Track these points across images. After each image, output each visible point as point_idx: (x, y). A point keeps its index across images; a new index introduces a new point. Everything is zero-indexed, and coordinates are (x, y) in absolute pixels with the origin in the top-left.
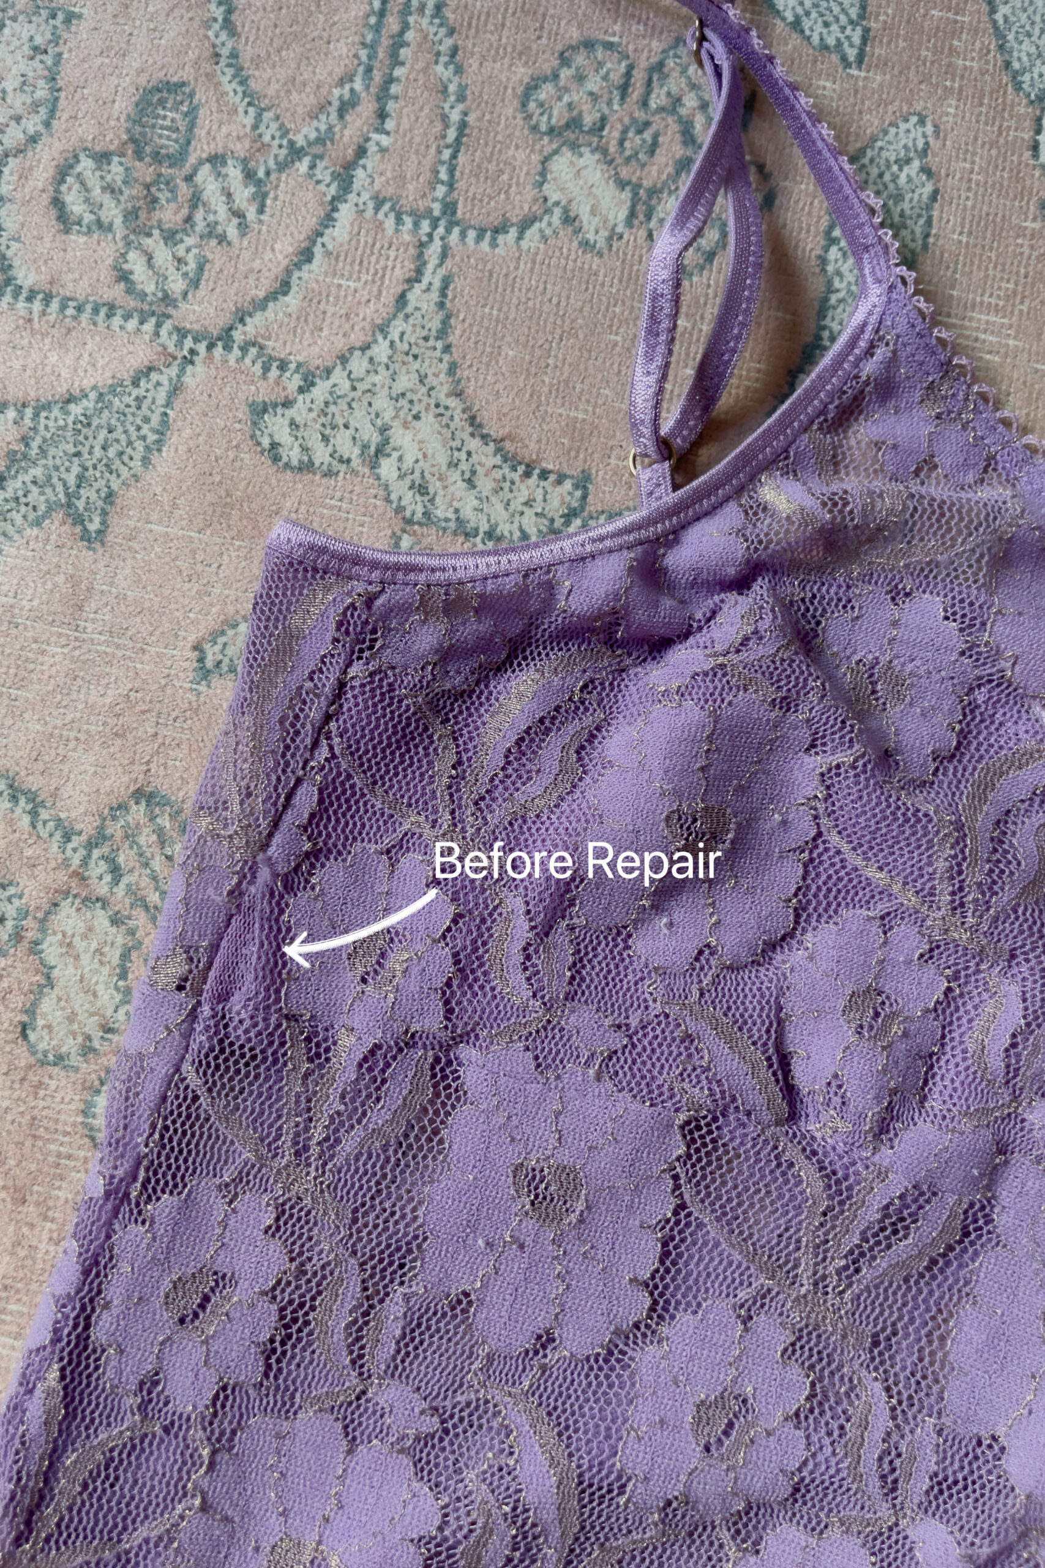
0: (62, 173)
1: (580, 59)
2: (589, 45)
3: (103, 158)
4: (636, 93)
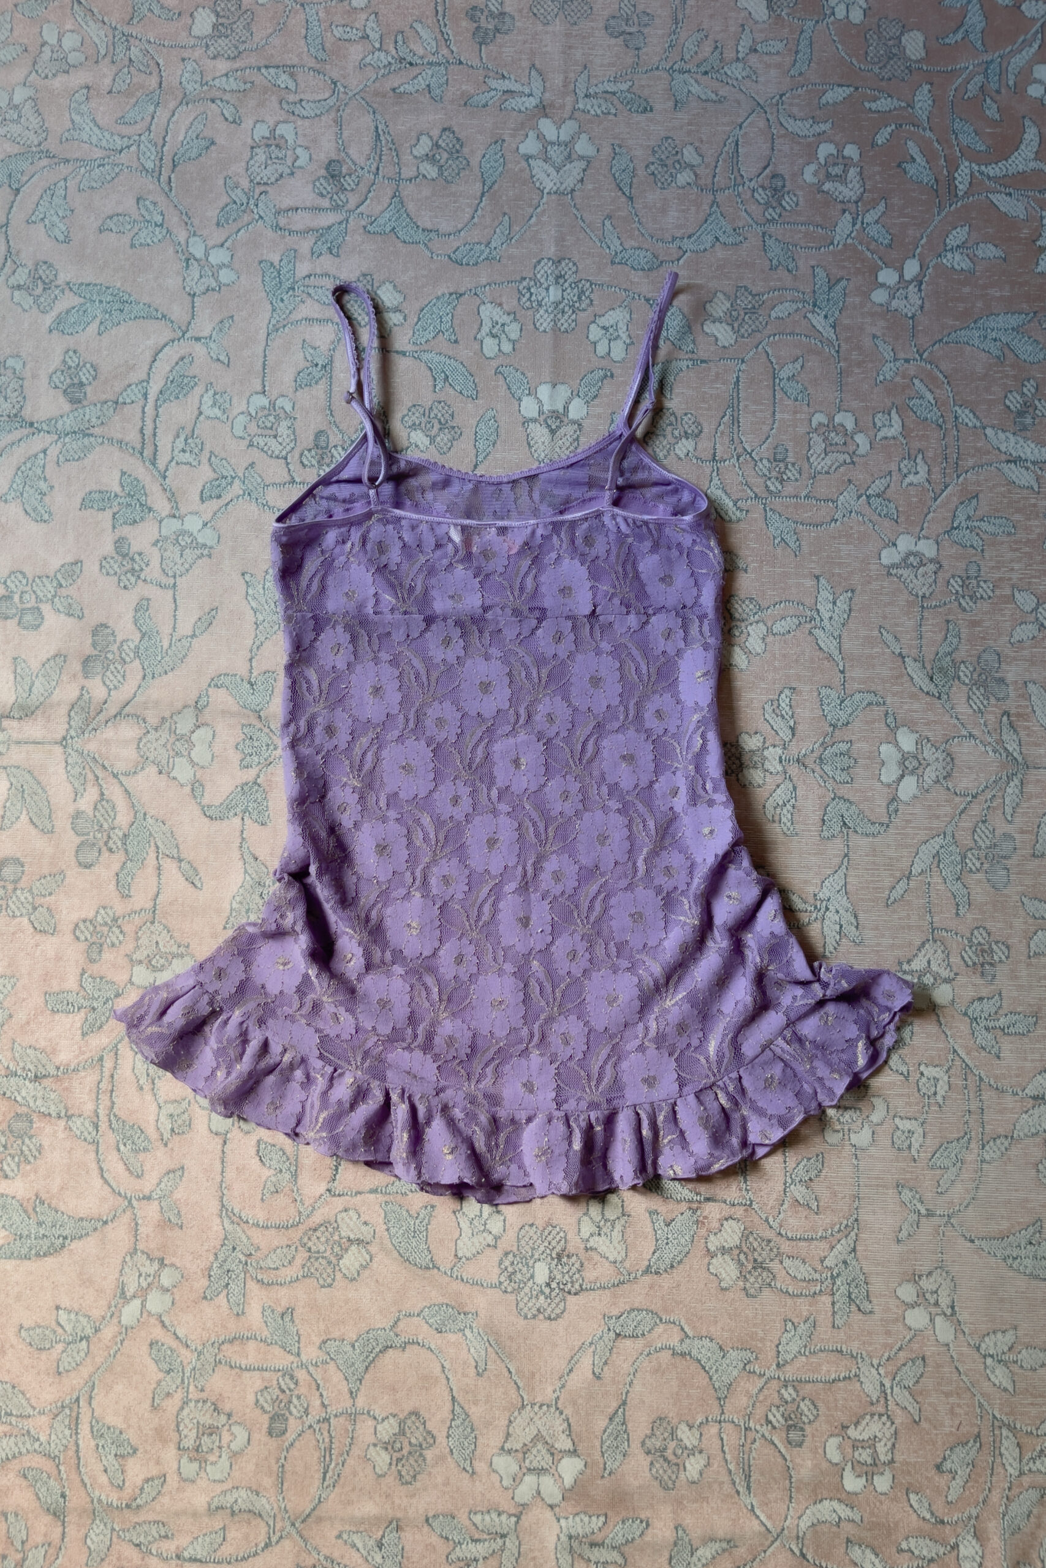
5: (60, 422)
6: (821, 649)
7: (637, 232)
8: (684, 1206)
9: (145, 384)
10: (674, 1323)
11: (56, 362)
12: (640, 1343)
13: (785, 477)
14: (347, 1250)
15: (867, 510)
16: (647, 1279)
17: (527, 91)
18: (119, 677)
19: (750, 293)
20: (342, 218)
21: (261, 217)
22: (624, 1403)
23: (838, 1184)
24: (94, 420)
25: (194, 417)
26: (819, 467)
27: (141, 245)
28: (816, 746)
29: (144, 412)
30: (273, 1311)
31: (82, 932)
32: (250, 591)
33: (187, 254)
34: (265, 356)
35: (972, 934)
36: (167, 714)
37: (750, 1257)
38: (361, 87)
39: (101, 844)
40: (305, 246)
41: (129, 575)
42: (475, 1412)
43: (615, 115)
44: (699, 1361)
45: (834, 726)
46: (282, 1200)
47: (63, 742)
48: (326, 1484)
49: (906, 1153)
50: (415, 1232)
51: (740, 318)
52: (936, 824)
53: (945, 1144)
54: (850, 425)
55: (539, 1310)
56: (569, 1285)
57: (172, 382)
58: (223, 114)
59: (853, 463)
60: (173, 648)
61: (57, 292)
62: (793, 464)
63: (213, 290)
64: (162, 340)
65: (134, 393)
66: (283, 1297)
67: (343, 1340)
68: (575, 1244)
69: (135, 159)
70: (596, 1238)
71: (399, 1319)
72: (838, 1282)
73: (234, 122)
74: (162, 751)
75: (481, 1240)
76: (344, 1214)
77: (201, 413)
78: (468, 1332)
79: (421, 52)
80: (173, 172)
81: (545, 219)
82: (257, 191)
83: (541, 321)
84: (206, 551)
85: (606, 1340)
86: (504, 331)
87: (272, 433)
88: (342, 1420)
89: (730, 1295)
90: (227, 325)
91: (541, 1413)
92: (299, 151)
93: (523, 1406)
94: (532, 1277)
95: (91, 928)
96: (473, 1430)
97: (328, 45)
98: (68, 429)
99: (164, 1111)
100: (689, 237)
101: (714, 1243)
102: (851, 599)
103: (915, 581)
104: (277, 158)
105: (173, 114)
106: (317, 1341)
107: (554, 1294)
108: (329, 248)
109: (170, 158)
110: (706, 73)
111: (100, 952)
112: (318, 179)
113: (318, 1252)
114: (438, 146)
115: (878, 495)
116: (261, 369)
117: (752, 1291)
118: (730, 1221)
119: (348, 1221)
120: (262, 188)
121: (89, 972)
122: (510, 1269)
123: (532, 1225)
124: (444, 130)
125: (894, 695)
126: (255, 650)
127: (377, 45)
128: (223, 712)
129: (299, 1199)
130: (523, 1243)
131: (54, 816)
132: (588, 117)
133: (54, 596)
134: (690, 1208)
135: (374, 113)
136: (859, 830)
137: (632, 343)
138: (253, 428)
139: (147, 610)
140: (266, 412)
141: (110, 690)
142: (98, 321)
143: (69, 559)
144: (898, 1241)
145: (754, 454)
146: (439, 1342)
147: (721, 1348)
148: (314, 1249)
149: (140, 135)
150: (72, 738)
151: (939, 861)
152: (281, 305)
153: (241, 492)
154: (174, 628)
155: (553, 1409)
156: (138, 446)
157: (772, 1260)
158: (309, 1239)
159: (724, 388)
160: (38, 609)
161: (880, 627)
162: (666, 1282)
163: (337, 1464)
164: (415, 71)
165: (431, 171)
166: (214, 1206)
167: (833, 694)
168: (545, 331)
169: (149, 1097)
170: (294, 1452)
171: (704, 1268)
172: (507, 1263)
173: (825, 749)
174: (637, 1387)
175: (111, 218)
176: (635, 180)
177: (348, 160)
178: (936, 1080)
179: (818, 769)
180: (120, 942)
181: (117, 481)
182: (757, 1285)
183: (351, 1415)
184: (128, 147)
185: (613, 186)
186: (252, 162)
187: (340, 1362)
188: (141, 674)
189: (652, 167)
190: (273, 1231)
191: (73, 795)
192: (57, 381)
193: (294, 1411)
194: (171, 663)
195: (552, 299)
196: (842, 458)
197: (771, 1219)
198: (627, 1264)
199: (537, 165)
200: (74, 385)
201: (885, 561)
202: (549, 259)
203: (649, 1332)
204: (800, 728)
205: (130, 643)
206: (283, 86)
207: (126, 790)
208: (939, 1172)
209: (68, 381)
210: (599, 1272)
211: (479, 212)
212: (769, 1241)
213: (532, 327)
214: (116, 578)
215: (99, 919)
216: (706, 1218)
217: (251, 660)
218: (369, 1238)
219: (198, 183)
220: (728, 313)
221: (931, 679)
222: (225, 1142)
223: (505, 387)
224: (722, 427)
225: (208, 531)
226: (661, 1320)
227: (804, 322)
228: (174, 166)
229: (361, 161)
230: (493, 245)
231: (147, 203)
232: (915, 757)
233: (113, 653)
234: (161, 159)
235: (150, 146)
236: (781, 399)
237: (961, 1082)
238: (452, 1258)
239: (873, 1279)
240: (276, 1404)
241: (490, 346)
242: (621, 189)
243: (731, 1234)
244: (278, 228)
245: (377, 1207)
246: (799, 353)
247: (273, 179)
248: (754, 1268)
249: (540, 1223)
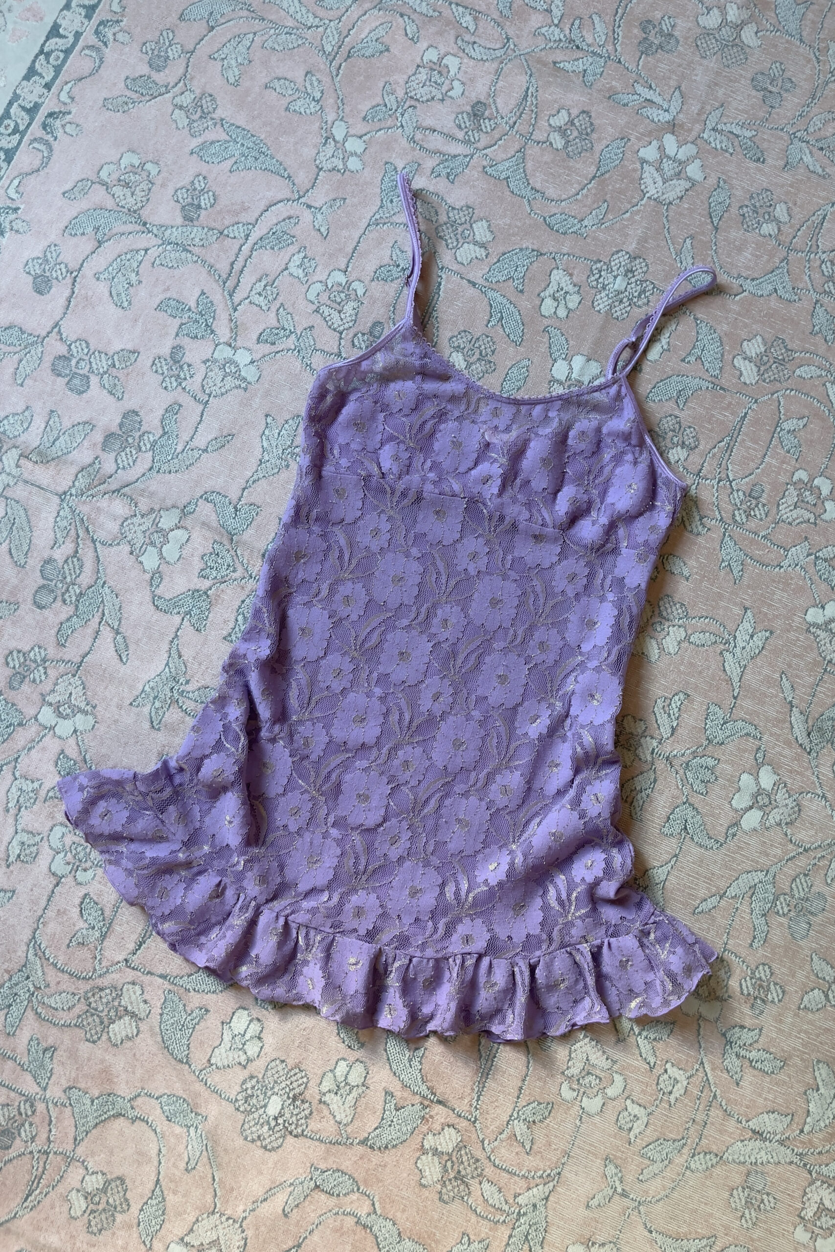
0: (355, 335)
1: (463, 334)
2: (465, 331)
3: (363, 334)
4: (473, 343)
5: (169, 231)
6: (724, 670)
7: (710, 259)
8: (418, 1099)
9: (250, 227)
10: (369, 1196)
11: (186, 181)
12: (332, 1202)
13: (752, 513)
14: (120, 1018)
15: (812, 570)
16: (361, 1149)
17: (665, 106)
18: (131, 461)
19: (785, 347)
20: (469, 152)
21: (402, 126)
22: (299, 1246)
23: (556, 1136)
24: (197, 240)
25: (280, 270)
26: (785, 516)
27: (295, 111)
28: (688, 752)
29: (240, 250)
30: (38, 1044)
31: (13, 660)
32: (267, 432)
33: (329, 134)
34: (359, 242)
35: (757, 968)
36: (157, 507)
37: (455, 1167)
38: (529, 50)
39: (59, 593)
40: (430, 163)
41: (173, 379)
42: (170, 1198)
43: (731, 154)
44: (376, 1238)
45: (710, 741)
46: (85, 953)
47: (62, 496)
48: (26, 1204)
49: (624, 1134)
50: (183, 1026)
51: (768, 365)
52: (763, 860)
53: (661, 1141)
54: (825, 491)
55: (259, 1137)
56: (293, 1127)
57: (274, 233)
58: (406, 30)
59: (815, 524)
60: (185, 454)
61: (210, 123)
62: (764, 505)
63: (339, 171)
64: (280, 196)
65: (239, 231)
66: (53, 1036)
67: (87, 1093)
68: (312, 1093)
69: (319, 39)
70: (333, 1095)
71: (139, 1095)
72: (522, 1221)
73: (412, 39)
74: (140, 535)
75: (236, 1057)
76: (131, 986)
77: (286, 269)
78: (192, 1130)
79: (590, 40)
80: (345, 61)
81: (637, 218)
82: (408, 104)
83: (600, 301)
84: (244, 385)
85: (305, 1187)
86: (565, 298)
87: (340, 308)
88: (59, 1158)
89: (425, 1192)
90: (338, 204)
91: (226, 1224)
92: (456, 84)
93: (213, 1213)
94: (265, 1106)
95: (22, 660)
96: (163, 1213)
97: (515, 5)
98: (173, 239)
99: (18, 837)
100: (753, 280)
101: (428, 1143)
102: (767, 639)
103: (828, 645)
104: (436, 83)
105: (365, 14)
106: (65, 1084)
107: (277, 1128)
108: (448, 173)
109: (348, 48)
110: (822, 149)
111: (22, 682)
112: (462, 113)
113: (96, 1010)
114: (573, 124)
115: (826, 560)
116: (351, 251)
117: (445, 1197)
118: (451, 1129)
119: (132, 993)
120: (413, 103)
121: (5, 696)
122: (249, 1092)
123: (283, 1061)
124: (583, 112)
125: (771, 735)
126: (251, 482)
127: (556, 22)
128: (204, 524)
129: (98, 958)
130: (269, 1073)
131: (30, 554)
132: (708, 147)
133: (105, 373)
134: (421, 1104)
135: (531, 76)
136: (696, 839)
137: (669, 350)
138: (324, 298)
139: (177, 413)
140: (341, 288)
141: (119, 468)
142: (233, 160)
143: (130, 346)
144: (588, 1206)
145: (733, 484)
146: (165, 1129)
147: (399, 1234)
148: (93, 1005)
149: (330, 21)
150: (71, 495)
151: (754, 893)
152: (389, 204)
153: (293, 347)
154: (192, 438)
155: (237, 1226)
156: (225, 276)
157: (473, 1177)
158: (93, 995)
159: (731, 418)
160: (88, 378)
161: (783, 673)
162: (376, 1158)
163: (41, 1193)
164: (580, 54)
165: (558, 142)
166: (26, 935)
167: (720, 713)
168: (599, 311)
169: (11, 820)
170: (10, 1166)
171: (413, 1161)
172: (249, 1085)
173: (695, 758)
174: (315, 1237)
175: (279, 79)
176: (725, 215)
177: (493, 107)
178: (676, 1081)
179: (681, 772)
180: (41, 681)
181: (195, 298)
182: (451, 1194)
183: (68, 1157)
184: (317, 27)
185: (706, 213)
186: (413, 78)
187: (76, 1110)
188: (150, 465)
189: (745, 210)
190: (66, 976)
191: (52, 543)
192: (180, 196)
193: (23, 1134)
194: (177, 466)
195: (616, 287)
196: (807, 515)
197: (486, 1142)
198: (349, 1129)
199: (649, 172)
200: (192, 204)
201: (809, 618)
202: (627, 253)
203: (345, 1195)
204: (680, 731)
205: (151, 436)
206: (464, 25)
207: (97, 557)
208: (647, 1162)
209: (189, 200)
210: (323, 1126)
211: (585, 191)
212: (477, 1160)
213: (590, 303)
214: (162, 378)
215: (32, 654)
216: (431, 1117)
217: (244, 489)
218: (142, 1015)
219: (362, 78)
220: (760, 356)
221: (809, 734)
222: (57, 884)
223: (547, 345)
224: (716, 450)
225: (252, 368)
226: (358, 1189)
227: (821, 389)
228: (349, 57)
229: (504, 111)
230: (585, 223)
231: (314, 78)
232: (769, 796)
233: (134, 439)
234: (340, 47)
235: (335, 32)
236: (776, 446)
237: (696, 1092)
238: (205, 1061)
239: (552, 1229)
240: (11, 1122)
241: (548, 307)
242: (711, 217)
243: (447, 1141)
244: (413, 140)
245: (160, 992)
246: (806, 413)
247: (425, 99)
248: (455, 1178)
249: (291, 1062)
